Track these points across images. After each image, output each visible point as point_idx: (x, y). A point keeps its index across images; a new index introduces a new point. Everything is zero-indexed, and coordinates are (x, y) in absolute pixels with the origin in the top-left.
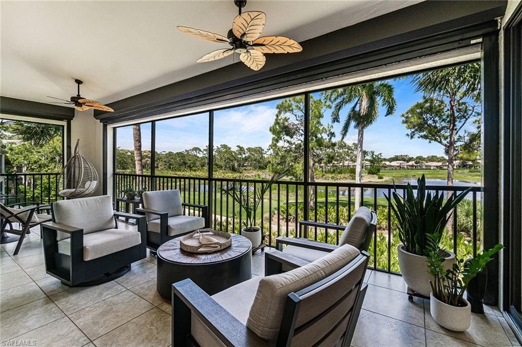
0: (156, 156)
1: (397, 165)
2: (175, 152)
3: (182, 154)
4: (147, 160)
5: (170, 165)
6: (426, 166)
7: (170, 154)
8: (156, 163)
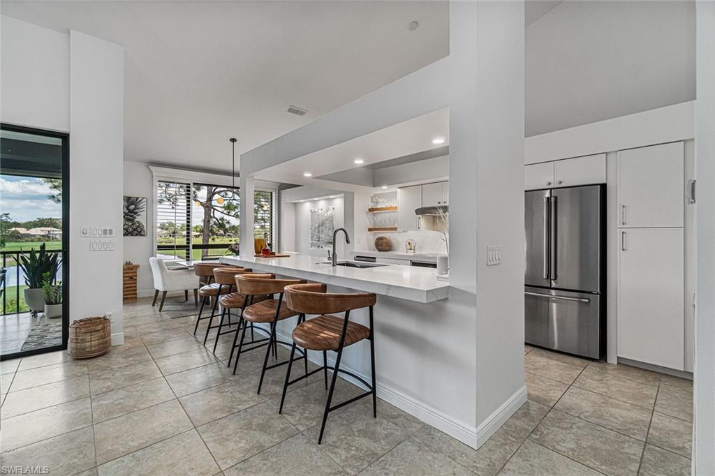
1: (42, 233)
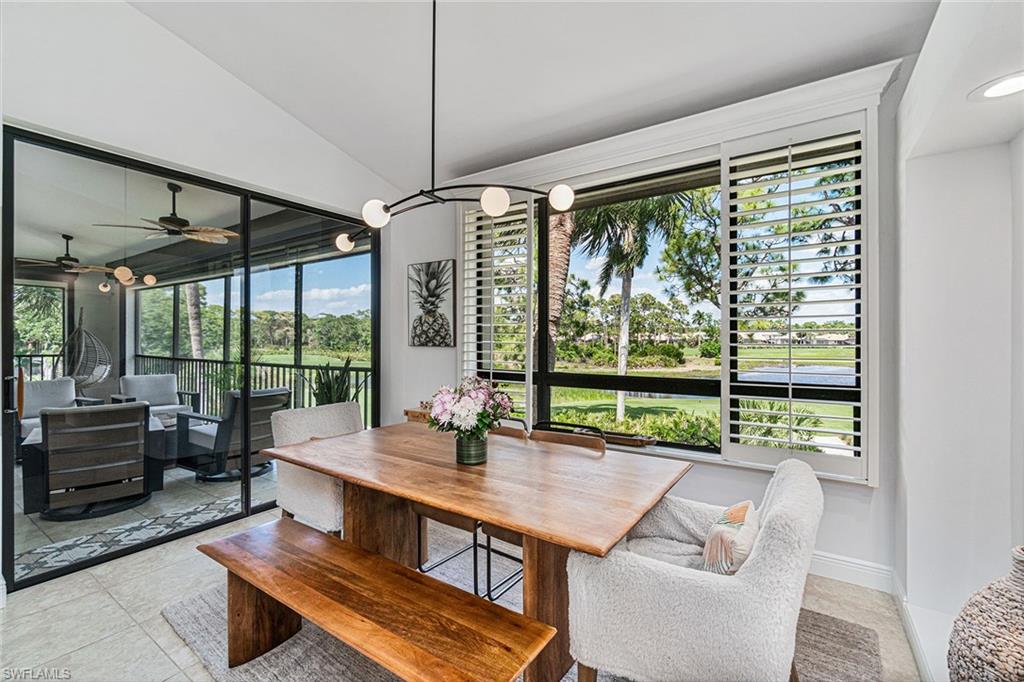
0: (305, 323)
2: (338, 316)
3: (352, 318)
4: (288, 331)
5: (329, 339)
6: (818, 341)
7: (330, 318)
8: (303, 334)
